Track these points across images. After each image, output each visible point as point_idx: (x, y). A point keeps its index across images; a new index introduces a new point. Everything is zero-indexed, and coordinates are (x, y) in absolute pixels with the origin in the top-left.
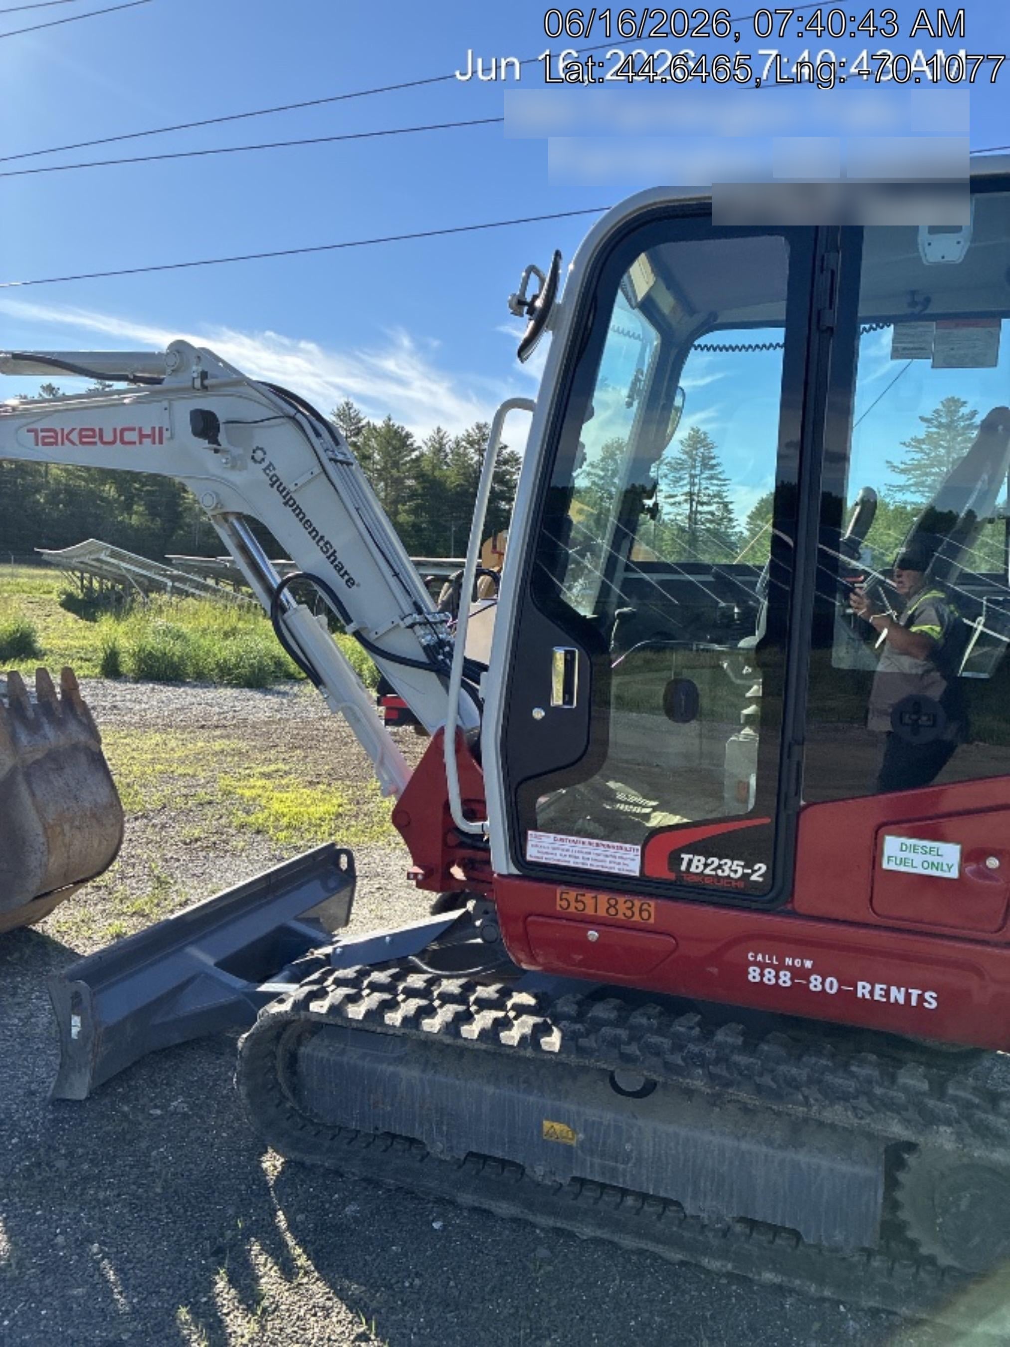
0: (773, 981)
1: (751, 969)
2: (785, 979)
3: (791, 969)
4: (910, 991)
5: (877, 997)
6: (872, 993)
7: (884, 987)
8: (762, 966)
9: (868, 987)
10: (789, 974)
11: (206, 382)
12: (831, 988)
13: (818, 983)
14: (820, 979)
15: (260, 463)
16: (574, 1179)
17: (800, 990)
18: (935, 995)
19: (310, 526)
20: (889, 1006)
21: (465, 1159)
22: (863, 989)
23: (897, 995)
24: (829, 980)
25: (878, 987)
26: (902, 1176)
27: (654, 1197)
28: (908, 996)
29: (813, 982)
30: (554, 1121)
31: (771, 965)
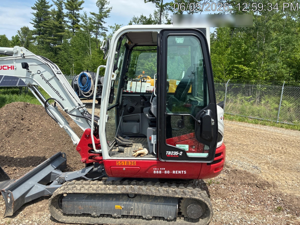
0: (158, 173)
1: (154, 171)
2: (160, 172)
3: (161, 170)
4: (182, 171)
5: (176, 173)
6: (175, 172)
7: (177, 171)
8: (156, 170)
9: (175, 171)
10: (161, 171)
11: (24, 56)
12: (168, 172)
13: (166, 172)
14: (166, 171)
15: (39, 74)
16: (122, 215)
17: (163, 174)
18: (186, 171)
19: (53, 88)
20: (178, 175)
21: (100, 216)
22: (174, 172)
23: (180, 172)
24: (168, 171)
25: (176, 171)
26: (181, 204)
27: (137, 216)
28: (181, 172)
29: (165, 172)
30: (117, 205)
31: (158, 170)
